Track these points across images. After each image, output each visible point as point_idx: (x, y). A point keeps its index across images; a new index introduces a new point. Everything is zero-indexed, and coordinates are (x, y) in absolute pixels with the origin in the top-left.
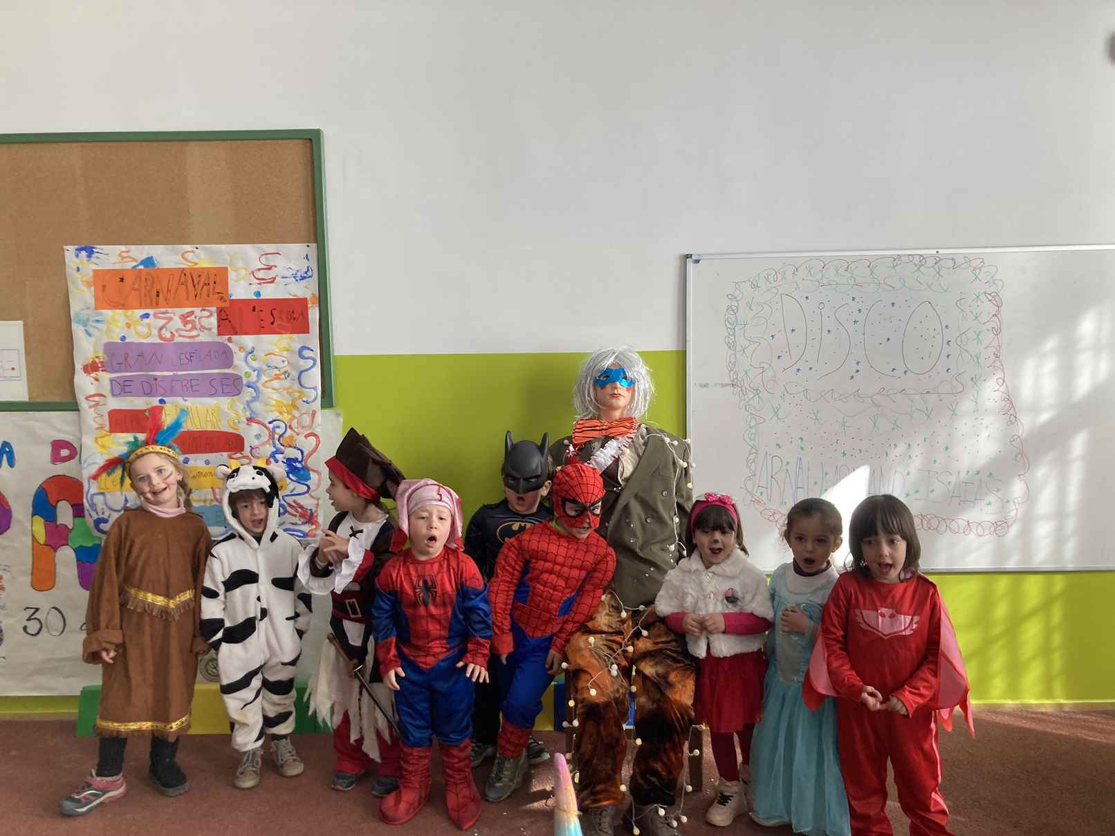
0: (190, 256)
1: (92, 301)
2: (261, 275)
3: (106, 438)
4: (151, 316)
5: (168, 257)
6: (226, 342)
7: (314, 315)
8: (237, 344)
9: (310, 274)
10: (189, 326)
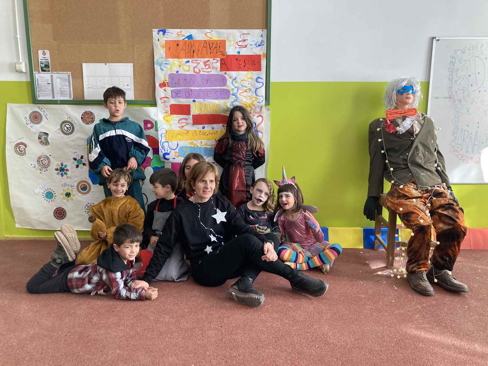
0: (209, 35)
1: (164, 55)
2: (240, 44)
3: (169, 117)
4: (190, 62)
5: (199, 35)
6: (224, 74)
7: (264, 63)
8: (229, 75)
9: (263, 43)
10: (207, 67)
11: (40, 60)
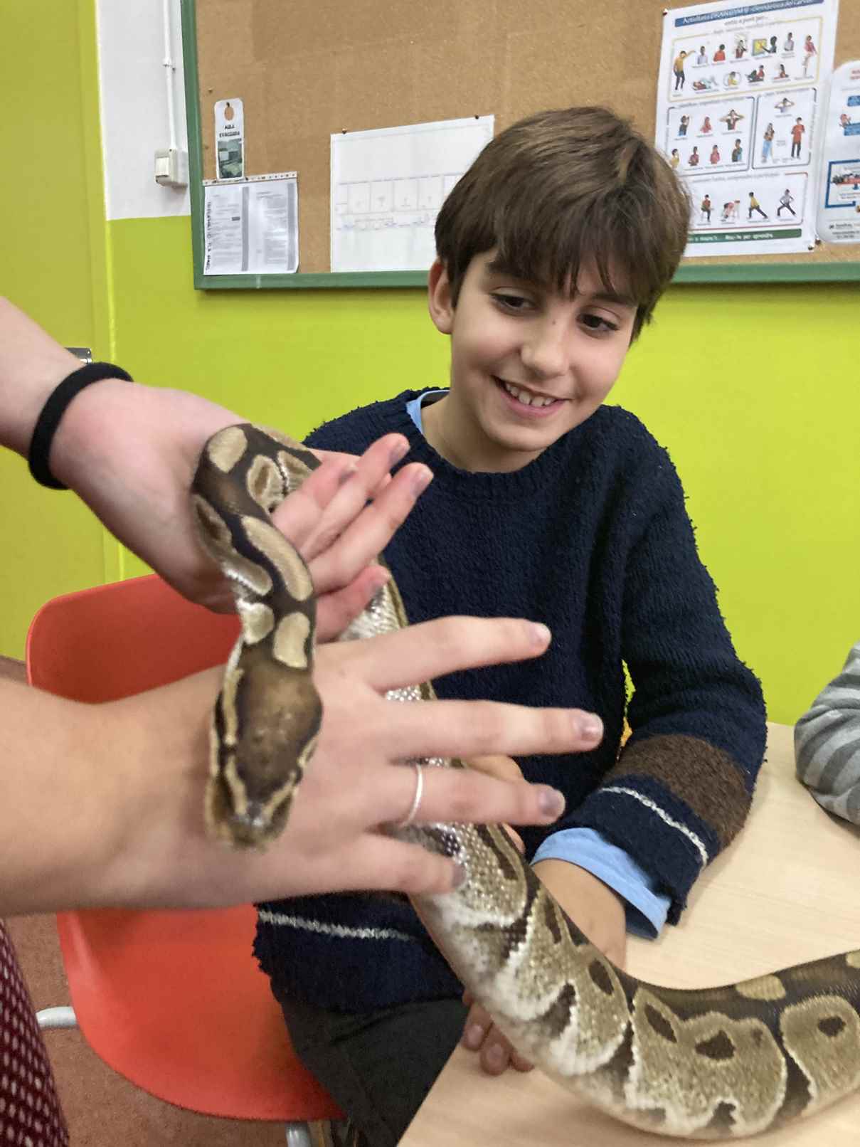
11: (218, 138)
